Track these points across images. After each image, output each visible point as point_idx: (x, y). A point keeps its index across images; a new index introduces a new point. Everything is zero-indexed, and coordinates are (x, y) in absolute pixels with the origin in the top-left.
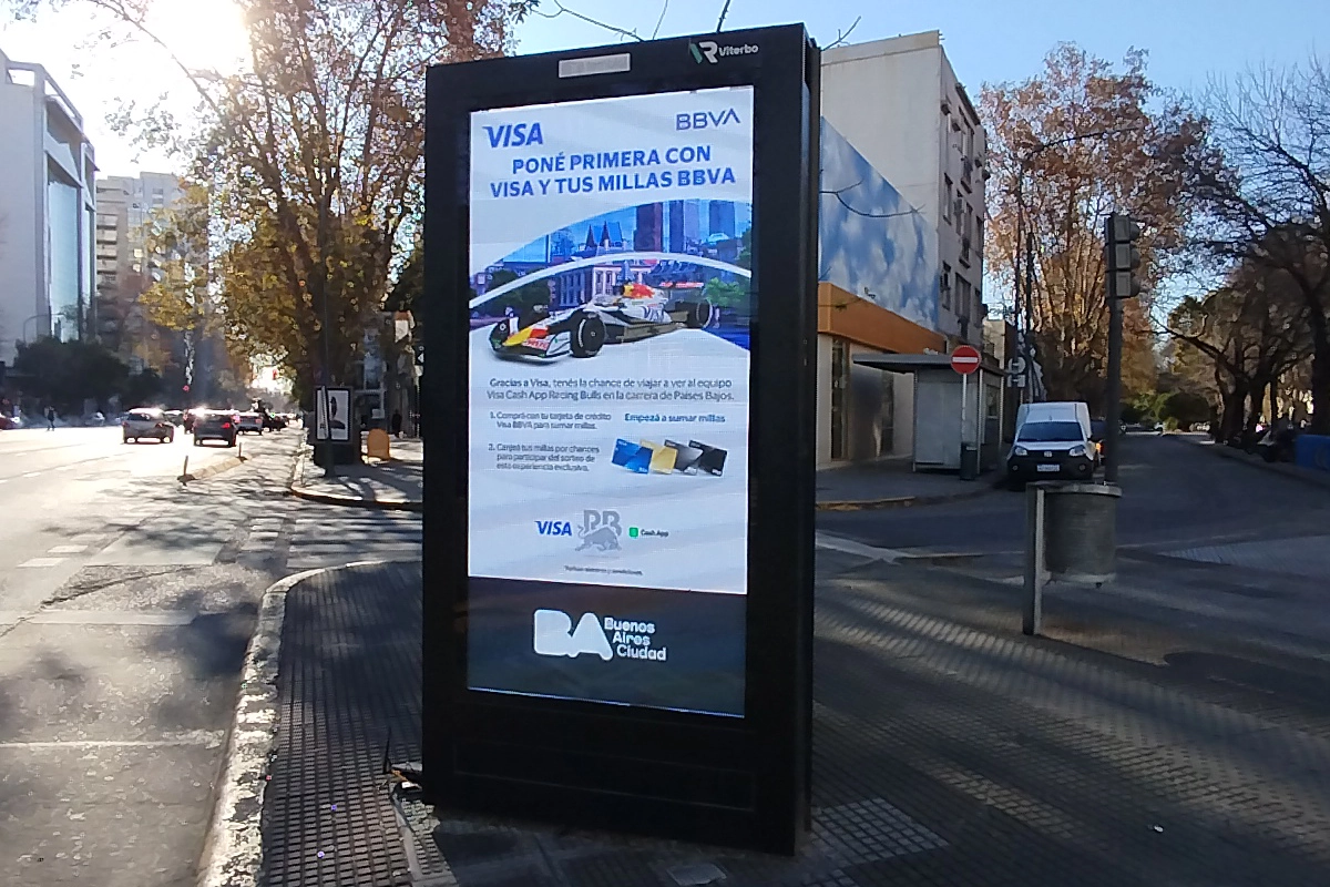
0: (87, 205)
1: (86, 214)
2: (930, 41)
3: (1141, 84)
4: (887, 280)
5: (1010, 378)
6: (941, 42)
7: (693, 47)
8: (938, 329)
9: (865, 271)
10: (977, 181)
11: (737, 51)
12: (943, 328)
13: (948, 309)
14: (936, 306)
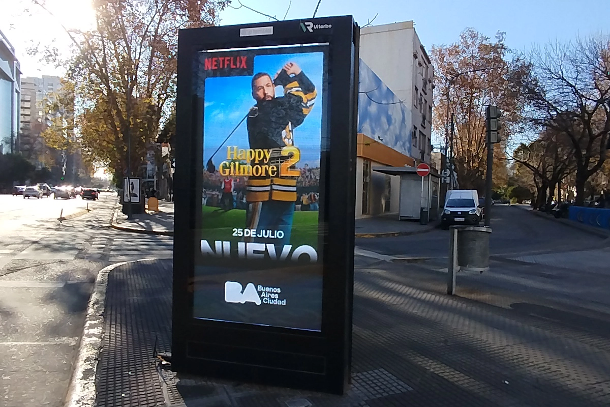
0: (16, 90)
1: (16, 94)
2: (409, 25)
3: (502, 47)
4: (388, 133)
5: (443, 178)
6: (414, 26)
7: (302, 24)
8: (410, 155)
9: (378, 129)
10: (429, 89)
11: (322, 27)
12: (413, 155)
13: (416, 147)
14: (410, 146)
